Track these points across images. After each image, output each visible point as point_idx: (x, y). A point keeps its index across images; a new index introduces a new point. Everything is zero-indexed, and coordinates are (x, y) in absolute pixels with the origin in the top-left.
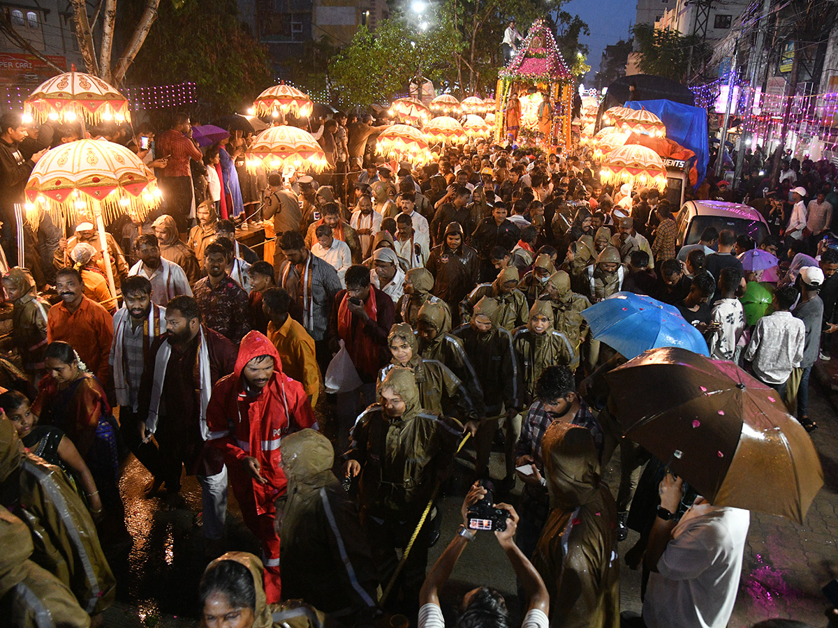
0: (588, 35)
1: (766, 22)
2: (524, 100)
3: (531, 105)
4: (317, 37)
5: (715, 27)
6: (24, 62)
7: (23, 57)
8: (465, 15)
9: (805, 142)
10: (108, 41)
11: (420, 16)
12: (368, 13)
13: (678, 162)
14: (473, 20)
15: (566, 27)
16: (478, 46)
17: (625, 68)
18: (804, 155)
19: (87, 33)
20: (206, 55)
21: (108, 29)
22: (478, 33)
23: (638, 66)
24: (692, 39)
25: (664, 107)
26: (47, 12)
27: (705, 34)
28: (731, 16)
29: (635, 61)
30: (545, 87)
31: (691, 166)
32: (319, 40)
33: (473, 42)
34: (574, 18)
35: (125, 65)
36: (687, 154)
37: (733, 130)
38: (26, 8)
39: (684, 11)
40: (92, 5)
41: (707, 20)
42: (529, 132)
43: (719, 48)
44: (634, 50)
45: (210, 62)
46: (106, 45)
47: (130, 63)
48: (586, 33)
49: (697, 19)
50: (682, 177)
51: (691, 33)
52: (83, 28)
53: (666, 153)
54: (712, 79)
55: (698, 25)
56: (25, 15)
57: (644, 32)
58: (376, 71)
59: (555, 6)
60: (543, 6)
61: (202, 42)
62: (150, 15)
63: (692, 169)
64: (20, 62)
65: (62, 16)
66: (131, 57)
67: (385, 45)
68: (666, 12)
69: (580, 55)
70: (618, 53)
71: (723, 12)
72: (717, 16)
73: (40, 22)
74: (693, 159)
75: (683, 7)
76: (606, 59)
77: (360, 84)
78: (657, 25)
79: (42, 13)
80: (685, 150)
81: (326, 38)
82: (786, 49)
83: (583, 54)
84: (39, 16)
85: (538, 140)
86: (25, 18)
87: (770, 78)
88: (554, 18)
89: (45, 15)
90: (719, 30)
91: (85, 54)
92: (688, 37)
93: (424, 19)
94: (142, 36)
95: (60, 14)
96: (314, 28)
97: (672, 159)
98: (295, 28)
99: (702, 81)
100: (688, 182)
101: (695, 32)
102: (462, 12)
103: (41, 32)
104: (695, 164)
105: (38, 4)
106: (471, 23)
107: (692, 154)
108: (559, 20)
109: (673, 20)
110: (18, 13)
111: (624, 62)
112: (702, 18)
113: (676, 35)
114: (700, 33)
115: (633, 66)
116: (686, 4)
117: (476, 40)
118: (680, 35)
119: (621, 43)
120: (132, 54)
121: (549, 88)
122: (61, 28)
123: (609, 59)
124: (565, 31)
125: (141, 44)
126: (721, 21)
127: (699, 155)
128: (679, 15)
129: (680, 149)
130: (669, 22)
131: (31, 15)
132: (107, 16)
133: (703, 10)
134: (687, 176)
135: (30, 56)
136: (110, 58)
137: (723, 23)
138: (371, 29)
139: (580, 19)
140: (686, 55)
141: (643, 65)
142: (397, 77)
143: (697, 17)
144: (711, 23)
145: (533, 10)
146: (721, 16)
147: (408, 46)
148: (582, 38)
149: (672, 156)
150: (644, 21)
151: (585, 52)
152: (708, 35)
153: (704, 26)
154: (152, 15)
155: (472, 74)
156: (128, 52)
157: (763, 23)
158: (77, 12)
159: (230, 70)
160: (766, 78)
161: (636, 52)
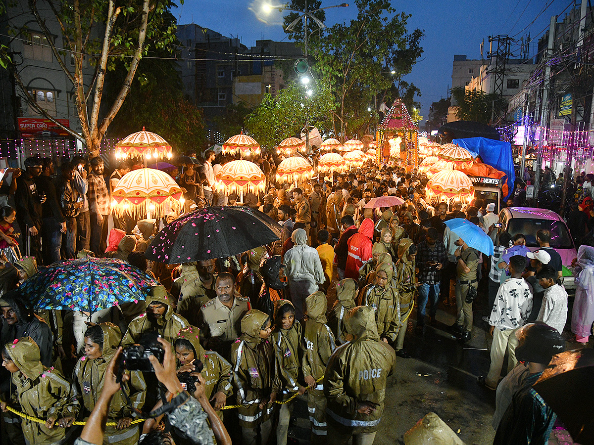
0: (420, 96)
1: (548, 82)
2: (391, 141)
3: (395, 145)
4: (236, 102)
5: (508, 88)
6: (42, 124)
7: (42, 120)
8: (336, 86)
9: (581, 163)
10: (96, 108)
11: (306, 87)
12: (270, 86)
13: (494, 180)
14: (342, 88)
15: (405, 90)
16: (345, 106)
17: (447, 117)
18: (581, 172)
19: (83, 102)
20: (161, 116)
21: (97, 100)
22: (346, 97)
23: (456, 115)
24: (493, 96)
25: (481, 142)
26: (59, 91)
27: (502, 93)
28: (519, 80)
29: (454, 112)
30: (402, 134)
31: (503, 183)
32: (237, 105)
33: (343, 102)
34: (410, 85)
35: (107, 122)
36: (500, 174)
37: (528, 157)
38: (46, 90)
39: (485, 78)
40: (87, 86)
41: (502, 83)
42: (395, 158)
43: (513, 101)
44: (452, 104)
45: (163, 121)
46: (95, 110)
47: (111, 121)
48: (419, 94)
49: (495, 83)
50: (498, 191)
51: (492, 92)
52: (80, 100)
53: (485, 174)
54: (511, 122)
55: (496, 87)
56: (45, 95)
57: (459, 92)
58: (277, 123)
59: (397, 77)
60: (389, 78)
61: (159, 108)
62: (125, 89)
63: (504, 185)
64: (40, 124)
65: (69, 94)
66: (111, 118)
67: (283, 106)
68: (473, 79)
69: (415, 109)
70: (441, 108)
71: (513, 77)
72: (508, 80)
73: (54, 98)
74: (505, 178)
75: (484, 75)
76: (432, 111)
77: (266, 132)
78: (467, 88)
79: (56, 92)
80: (498, 172)
81: (241, 103)
82: (562, 100)
83: (417, 108)
84: (54, 94)
85: (400, 163)
86: (46, 96)
87: (552, 120)
88: (397, 86)
89: (58, 94)
90: (511, 90)
91: (81, 116)
92: (490, 95)
93: (310, 88)
94: (120, 103)
95: (67, 92)
96: (233, 96)
97: (490, 178)
98: (221, 97)
99: (504, 123)
100: (502, 194)
101: (494, 92)
102: (334, 83)
103: (55, 104)
104: (506, 182)
105: (54, 87)
106: (341, 90)
107: (504, 174)
108: (400, 87)
109: (478, 84)
110: (41, 93)
111: (446, 113)
112: (499, 82)
113: (482, 93)
114: (498, 92)
115: (452, 115)
116: (487, 73)
117: (344, 101)
118: (484, 94)
119: (443, 100)
120: (112, 116)
121: (404, 134)
122: (68, 102)
123: (435, 111)
124: (405, 94)
125: (119, 109)
126: (511, 83)
127: (508, 175)
128: (482, 80)
129: (494, 171)
130: (475, 86)
131: (49, 94)
132: (97, 91)
133: (499, 77)
134: (501, 190)
135: (46, 120)
136: (97, 118)
137: (513, 84)
138: (273, 96)
139: (414, 86)
140: (490, 107)
141: (460, 115)
142: (292, 127)
143: (495, 81)
144: (505, 85)
145: (382, 80)
146: (511, 80)
147: (299, 106)
148: (415, 98)
149: (489, 176)
150: (458, 85)
151: (418, 107)
152: (504, 93)
153: (500, 88)
154: (127, 89)
155: (342, 124)
156: (110, 114)
157: (546, 83)
158: (77, 89)
159: (178, 125)
160: (549, 120)
161: (455, 106)
